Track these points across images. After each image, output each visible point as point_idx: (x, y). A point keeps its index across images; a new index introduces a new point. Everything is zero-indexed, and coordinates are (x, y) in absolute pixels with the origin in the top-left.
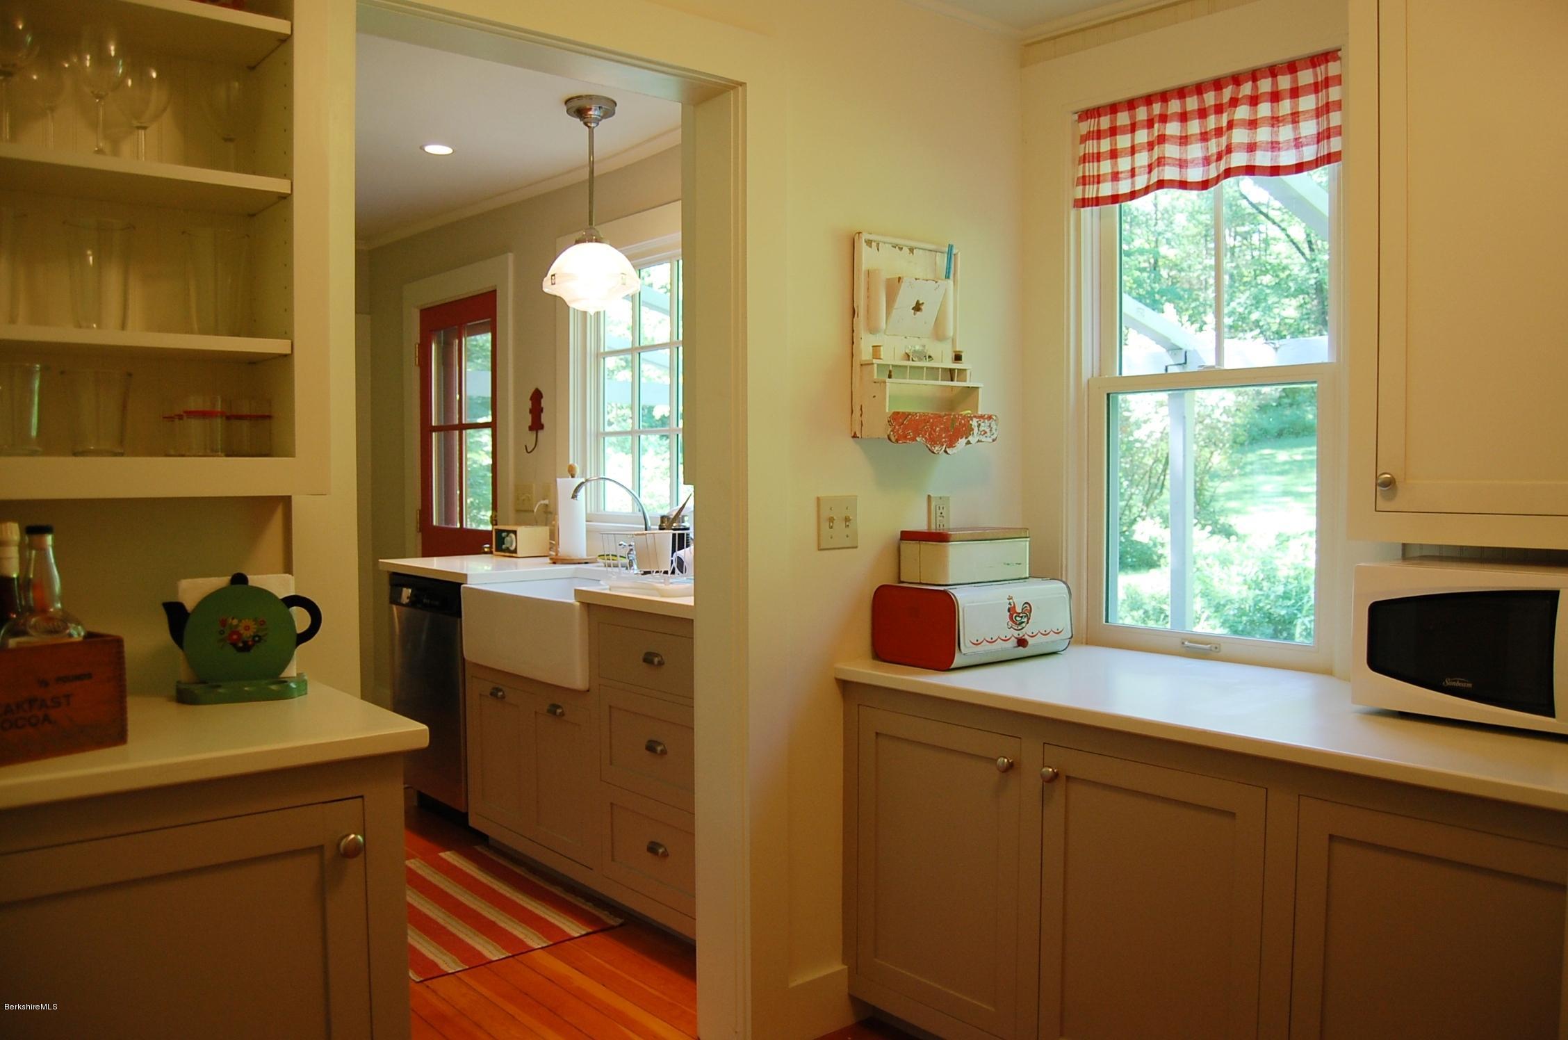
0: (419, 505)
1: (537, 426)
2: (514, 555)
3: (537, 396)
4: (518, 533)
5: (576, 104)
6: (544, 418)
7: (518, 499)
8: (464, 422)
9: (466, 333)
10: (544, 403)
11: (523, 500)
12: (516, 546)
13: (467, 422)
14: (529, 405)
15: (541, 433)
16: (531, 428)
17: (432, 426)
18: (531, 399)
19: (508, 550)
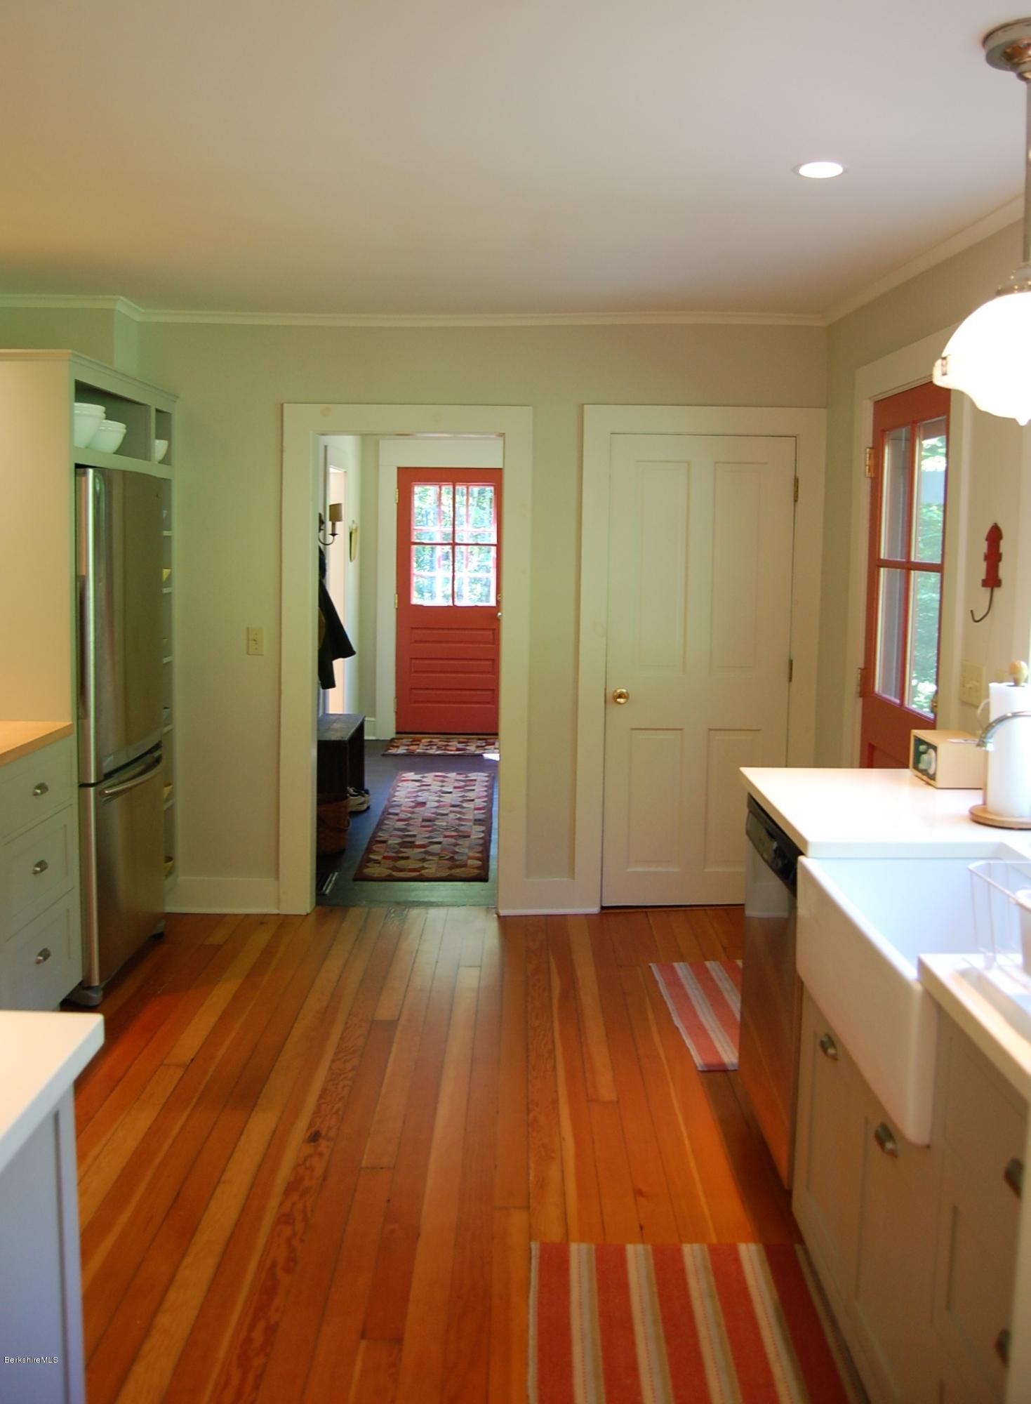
0: (861, 664)
1: (992, 580)
2: (932, 782)
3: (995, 536)
4: (939, 750)
5: (1002, 38)
6: (1004, 570)
7: (963, 685)
8: (913, 559)
9: (922, 432)
10: (1004, 547)
11: (971, 688)
12: (936, 770)
13: (917, 561)
14: (983, 547)
15: (997, 592)
16: (985, 583)
17: (879, 559)
18: (987, 539)
19: (924, 772)
